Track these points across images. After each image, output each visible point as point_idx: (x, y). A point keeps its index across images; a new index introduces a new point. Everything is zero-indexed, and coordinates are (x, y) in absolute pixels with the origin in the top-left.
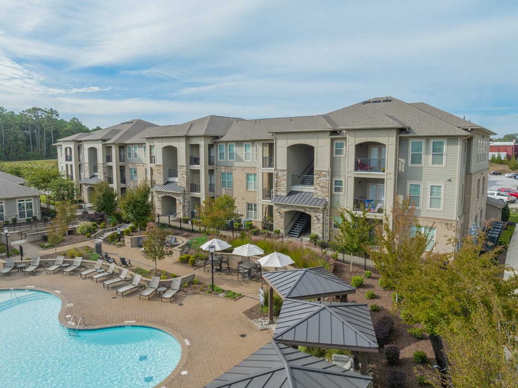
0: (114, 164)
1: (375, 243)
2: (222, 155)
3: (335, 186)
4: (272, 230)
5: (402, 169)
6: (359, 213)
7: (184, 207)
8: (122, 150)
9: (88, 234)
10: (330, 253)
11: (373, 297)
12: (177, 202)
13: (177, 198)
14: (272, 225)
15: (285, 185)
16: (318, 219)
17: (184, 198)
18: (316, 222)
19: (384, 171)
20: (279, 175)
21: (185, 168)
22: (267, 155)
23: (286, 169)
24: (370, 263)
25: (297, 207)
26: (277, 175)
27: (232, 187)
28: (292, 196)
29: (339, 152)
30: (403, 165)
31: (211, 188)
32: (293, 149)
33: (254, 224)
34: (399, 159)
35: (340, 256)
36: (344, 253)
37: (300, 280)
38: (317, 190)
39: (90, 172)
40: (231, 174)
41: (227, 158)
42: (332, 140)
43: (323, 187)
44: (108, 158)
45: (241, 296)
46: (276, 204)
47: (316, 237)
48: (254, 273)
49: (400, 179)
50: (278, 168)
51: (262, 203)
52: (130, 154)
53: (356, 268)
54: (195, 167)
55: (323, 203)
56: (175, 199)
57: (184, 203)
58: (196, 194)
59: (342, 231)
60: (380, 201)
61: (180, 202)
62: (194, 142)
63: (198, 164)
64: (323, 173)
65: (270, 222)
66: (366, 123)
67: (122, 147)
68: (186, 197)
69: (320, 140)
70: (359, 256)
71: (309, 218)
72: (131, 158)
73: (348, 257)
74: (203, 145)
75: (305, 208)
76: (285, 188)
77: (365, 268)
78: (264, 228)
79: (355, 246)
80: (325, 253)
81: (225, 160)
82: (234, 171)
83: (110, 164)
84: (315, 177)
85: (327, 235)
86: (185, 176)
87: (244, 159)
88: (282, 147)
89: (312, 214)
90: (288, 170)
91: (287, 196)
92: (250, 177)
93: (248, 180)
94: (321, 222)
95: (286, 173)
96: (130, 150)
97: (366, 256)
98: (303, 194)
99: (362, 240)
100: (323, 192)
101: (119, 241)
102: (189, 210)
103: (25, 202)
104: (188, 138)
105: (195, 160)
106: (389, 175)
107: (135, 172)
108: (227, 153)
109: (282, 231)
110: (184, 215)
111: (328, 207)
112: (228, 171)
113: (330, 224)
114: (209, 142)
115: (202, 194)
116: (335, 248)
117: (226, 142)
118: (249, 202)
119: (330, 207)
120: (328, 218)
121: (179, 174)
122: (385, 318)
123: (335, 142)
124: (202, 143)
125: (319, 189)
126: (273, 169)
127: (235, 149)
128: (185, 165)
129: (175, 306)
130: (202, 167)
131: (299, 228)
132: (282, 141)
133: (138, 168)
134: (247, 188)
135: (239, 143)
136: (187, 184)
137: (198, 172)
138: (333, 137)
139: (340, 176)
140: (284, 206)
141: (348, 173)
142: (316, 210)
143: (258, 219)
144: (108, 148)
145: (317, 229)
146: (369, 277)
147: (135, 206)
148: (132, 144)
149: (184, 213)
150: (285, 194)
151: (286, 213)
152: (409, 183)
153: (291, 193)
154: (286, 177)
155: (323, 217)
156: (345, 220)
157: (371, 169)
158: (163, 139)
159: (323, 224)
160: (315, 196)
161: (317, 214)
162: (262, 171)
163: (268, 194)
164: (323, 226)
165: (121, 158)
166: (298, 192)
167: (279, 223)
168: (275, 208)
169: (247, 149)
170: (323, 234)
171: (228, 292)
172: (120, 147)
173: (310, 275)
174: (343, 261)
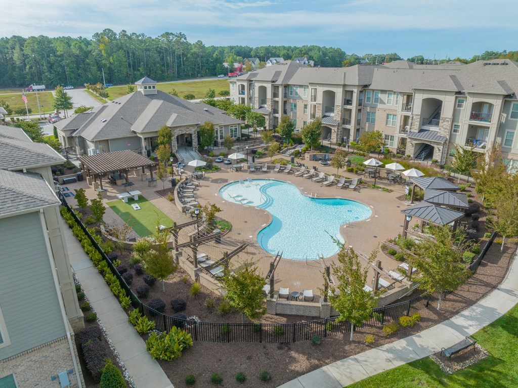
0: (280, 99)
1: (476, 168)
2: (369, 99)
3: (454, 129)
4: (404, 154)
5: (503, 121)
6: (469, 148)
7: (337, 134)
8: (287, 89)
9: (278, 151)
10: (445, 172)
11: (470, 196)
12: (333, 131)
13: (332, 128)
14: (405, 151)
15: (418, 125)
16: (439, 150)
17: (338, 129)
18: (438, 151)
19: (490, 122)
20: (414, 118)
21: (340, 107)
22: (405, 102)
23: (420, 114)
24: (471, 179)
25: (425, 140)
26: (412, 118)
27: (374, 123)
28: (422, 133)
29: (460, 106)
30: (505, 119)
31: (358, 122)
32: (427, 102)
33: (391, 150)
34: (503, 114)
35: (452, 174)
36: (455, 172)
37: (430, 185)
38: (441, 130)
39: (259, 104)
40: (375, 113)
41: (372, 101)
42: (456, 98)
43: (446, 129)
44: (275, 95)
45: (391, 191)
46: (410, 138)
47: (437, 161)
48: (398, 180)
49: (501, 128)
50: (414, 113)
51: (398, 136)
52: (292, 92)
53: (462, 182)
54: (348, 107)
55: (444, 139)
56: (331, 129)
57: (338, 132)
58: (347, 126)
59: (456, 159)
60: (484, 141)
61: (335, 132)
62: (348, 89)
63: (351, 104)
64: (447, 119)
65: (403, 149)
66: (482, 89)
67: (286, 87)
68: (339, 128)
69: (447, 97)
70: (465, 175)
71: (433, 148)
72: (293, 96)
73: (456, 175)
74: (356, 92)
75: (431, 142)
76: (418, 127)
77: (468, 182)
78: (398, 153)
79: (463, 168)
80: (442, 171)
81: (371, 103)
82: (377, 111)
83: (276, 99)
84: (440, 121)
85: (444, 160)
86: (340, 113)
87: (386, 103)
88: (418, 99)
89: (435, 146)
90: (421, 115)
91: (419, 132)
92: (390, 116)
93: (388, 118)
94: (441, 152)
95: (419, 117)
96: (291, 89)
97: (469, 175)
98: (430, 132)
99: (468, 165)
100: (445, 132)
101: (300, 156)
102: (340, 137)
103: (234, 128)
104: (344, 86)
105: (348, 102)
106: (493, 125)
107: (295, 106)
108: (373, 98)
109: (412, 156)
110: (337, 141)
111: (447, 142)
112: (373, 111)
113: (447, 153)
114: (360, 89)
115: (352, 127)
116: (450, 169)
117: (373, 90)
118: (387, 134)
119: (449, 142)
120: (446, 149)
121: (335, 111)
122: (475, 204)
123: (458, 99)
124: (355, 90)
125: (442, 129)
126: (411, 113)
127: (380, 96)
128: (341, 105)
129: (356, 193)
130: (353, 107)
131: (423, 154)
132: (419, 95)
133: (297, 103)
134: (387, 124)
135: (384, 92)
136: (341, 119)
137: (350, 110)
138: (457, 95)
139: (459, 122)
140: (416, 140)
141: (465, 120)
142: (438, 144)
143: (394, 146)
144: (275, 88)
145: (437, 156)
146: (469, 187)
147: (312, 135)
148: (294, 85)
149: (337, 139)
150: (417, 131)
151: (416, 144)
152: (507, 130)
153: (421, 131)
154: (419, 120)
155: (443, 149)
156: (459, 152)
157: (481, 120)
158: (324, 86)
159: (442, 153)
160: (439, 134)
161: (439, 146)
162: (400, 114)
163: (403, 130)
164: (442, 154)
165: (285, 95)
166: (426, 130)
167: (410, 150)
168: (409, 140)
169: (390, 96)
170: (441, 159)
171: (384, 188)
172: (285, 86)
173: (438, 180)
174: (454, 177)
